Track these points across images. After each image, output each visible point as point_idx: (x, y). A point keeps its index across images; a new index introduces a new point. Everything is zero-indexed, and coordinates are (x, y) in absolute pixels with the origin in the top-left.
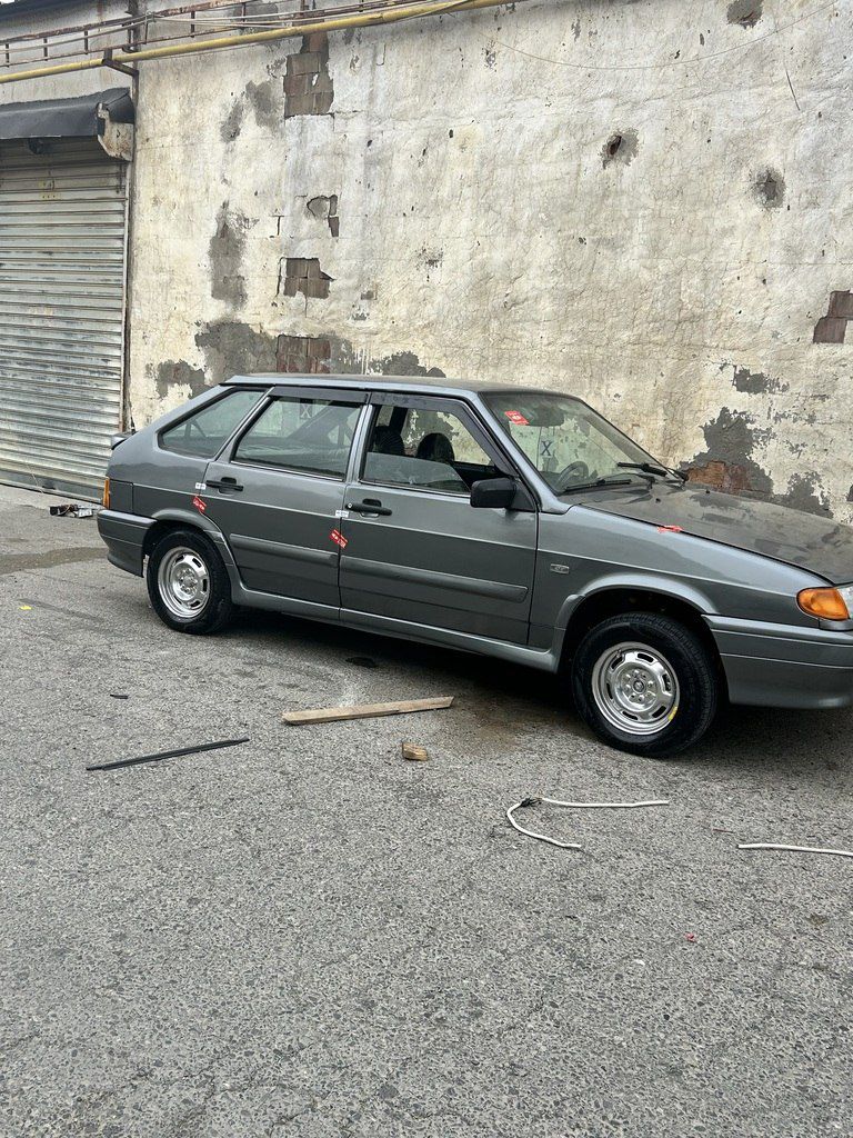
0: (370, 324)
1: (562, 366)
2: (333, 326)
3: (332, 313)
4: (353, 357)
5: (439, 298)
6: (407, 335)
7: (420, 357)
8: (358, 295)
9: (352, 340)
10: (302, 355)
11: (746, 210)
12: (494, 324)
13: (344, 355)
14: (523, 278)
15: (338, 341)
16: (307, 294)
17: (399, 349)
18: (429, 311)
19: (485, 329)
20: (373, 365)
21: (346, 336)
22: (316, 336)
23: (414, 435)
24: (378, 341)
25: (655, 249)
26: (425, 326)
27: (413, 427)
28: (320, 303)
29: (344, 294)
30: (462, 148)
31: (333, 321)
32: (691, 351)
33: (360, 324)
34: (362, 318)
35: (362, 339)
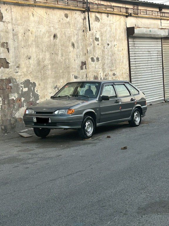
0: (19, 74)
1: (54, 78)
2: (11, 75)
3: (10, 72)
4: (17, 82)
5: (32, 66)
6: (27, 75)
7: (30, 80)
8: (16, 67)
9: (16, 78)
10: (4, 84)
11: (71, 48)
12: (42, 71)
13: (14, 82)
14: (45, 61)
15: (13, 79)
16: (4, 68)
17: (26, 79)
18: (30, 69)
19: (41, 72)
20: (21, 83)
21: (14, 77)
22: (7, 78)
23: (32, 98)
24: (21, 77)
25: (62, 55)
26: (30, 73)
27: (31, 96)
28: (7, 69)
29: (12, 67)
30: (32, 34)
31: (11, 74)
32: (69, 73)
33: (17, 74)
34: (17, 72)
35: (18, 77)
